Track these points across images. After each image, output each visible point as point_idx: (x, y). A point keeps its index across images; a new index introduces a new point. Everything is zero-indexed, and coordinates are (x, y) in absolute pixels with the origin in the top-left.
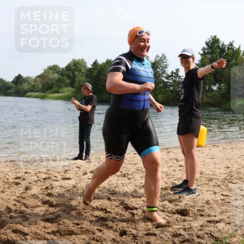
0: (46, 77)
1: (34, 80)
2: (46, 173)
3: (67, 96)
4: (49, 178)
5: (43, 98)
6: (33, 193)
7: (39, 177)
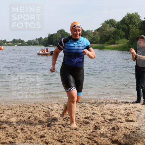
0: (103, 30)
1: (93, 33)
2: (111, 115)
3: (122, 47)
4: (114, 119)
5: (101, 48)
6: (102, 133)
7: (106, 118)
